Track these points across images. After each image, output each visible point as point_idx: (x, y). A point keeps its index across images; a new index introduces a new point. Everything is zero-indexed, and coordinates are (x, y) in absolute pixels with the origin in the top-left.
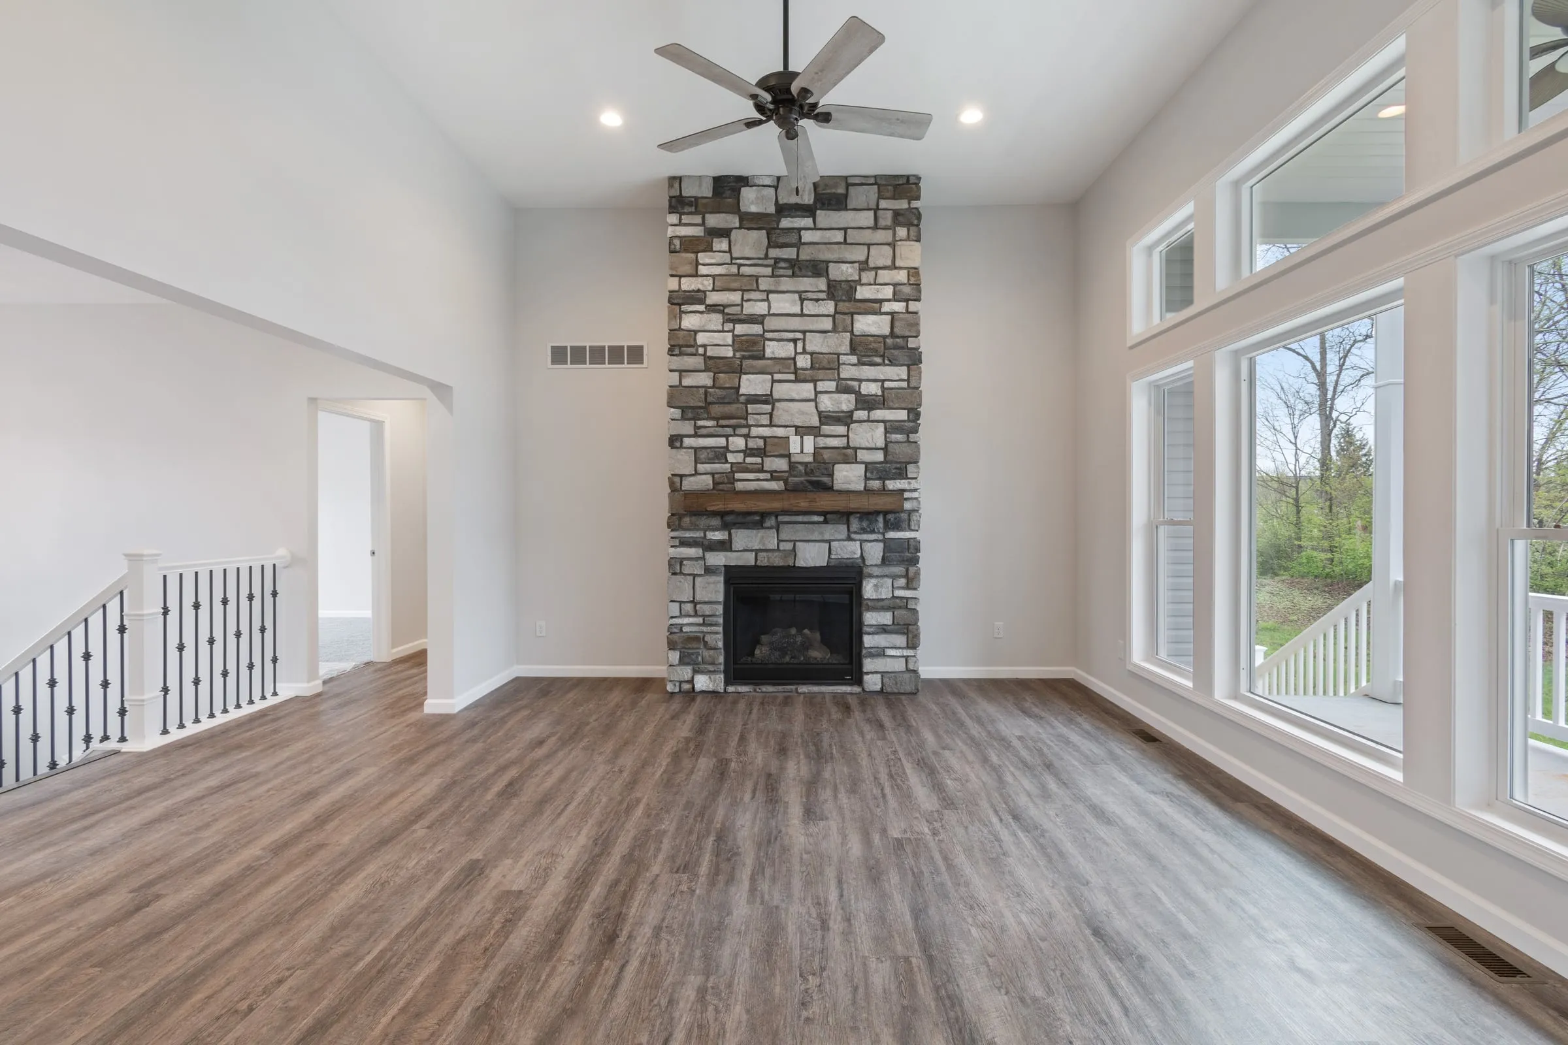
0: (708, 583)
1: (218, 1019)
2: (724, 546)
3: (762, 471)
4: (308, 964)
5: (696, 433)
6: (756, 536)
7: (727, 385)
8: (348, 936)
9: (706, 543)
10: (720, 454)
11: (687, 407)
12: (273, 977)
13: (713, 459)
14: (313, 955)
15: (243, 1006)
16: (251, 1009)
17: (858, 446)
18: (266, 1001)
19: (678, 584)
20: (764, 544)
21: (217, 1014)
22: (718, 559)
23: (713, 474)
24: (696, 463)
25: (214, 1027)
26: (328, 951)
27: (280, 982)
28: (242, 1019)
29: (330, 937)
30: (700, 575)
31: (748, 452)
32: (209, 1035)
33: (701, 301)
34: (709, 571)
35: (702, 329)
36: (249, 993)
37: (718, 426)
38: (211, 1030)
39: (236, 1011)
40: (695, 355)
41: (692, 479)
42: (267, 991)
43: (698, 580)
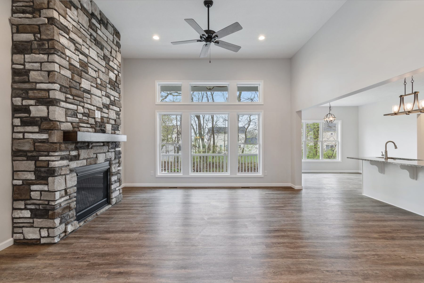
0: (72, 177)
1: (346, 275)
2: (77, 158)
3: (88, 123)
4: (318, 270)
5: (66, 100)
6: (87, 152)
7: (77, 81)
8: (303, 268)
9: (70, 157)
10: (75, 114)
11: (63, 86)
12: (328, 273)
13: (72, 115)
14: (315, 271)
15: (339, 273)
16: (338, 271)
17: (111, 118)
18: (334, 270)
19: (59, 181)
20: (89, 156)
21: (345, 276)
22: (74, 165)
23: (72, 123)
24: (66, 116)
25: (348, 274)
26: (311, 269)
27: (327, 271)
28: (342, 270)
29: (306, 272)
30: (67, 174)
31: (84, 114)
32: (350, 273)
33: (68, 34)
34: (71, 171)
35: (68, 48)
36: (336, 274)
37: (74, 99)
38: (349, 274)
39: (341, 273)
40: (65, 59)
41: (64, 124)
42: (332, 272)
43: (68, 177)
